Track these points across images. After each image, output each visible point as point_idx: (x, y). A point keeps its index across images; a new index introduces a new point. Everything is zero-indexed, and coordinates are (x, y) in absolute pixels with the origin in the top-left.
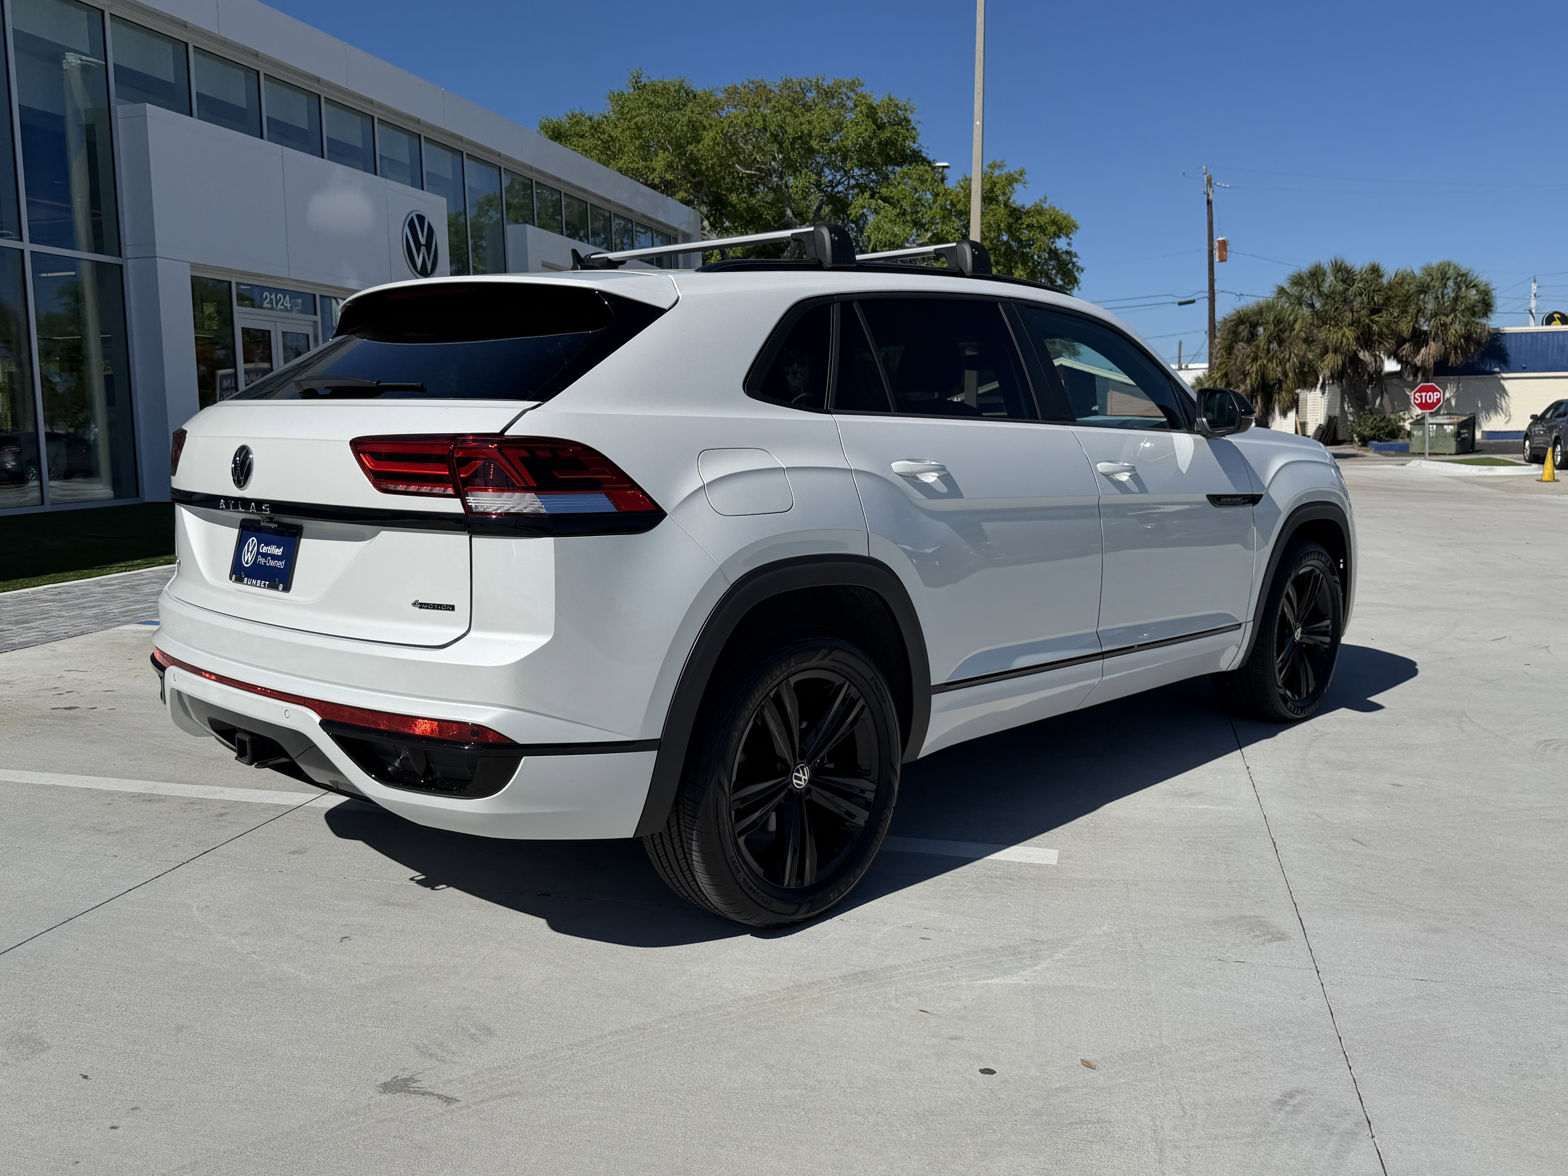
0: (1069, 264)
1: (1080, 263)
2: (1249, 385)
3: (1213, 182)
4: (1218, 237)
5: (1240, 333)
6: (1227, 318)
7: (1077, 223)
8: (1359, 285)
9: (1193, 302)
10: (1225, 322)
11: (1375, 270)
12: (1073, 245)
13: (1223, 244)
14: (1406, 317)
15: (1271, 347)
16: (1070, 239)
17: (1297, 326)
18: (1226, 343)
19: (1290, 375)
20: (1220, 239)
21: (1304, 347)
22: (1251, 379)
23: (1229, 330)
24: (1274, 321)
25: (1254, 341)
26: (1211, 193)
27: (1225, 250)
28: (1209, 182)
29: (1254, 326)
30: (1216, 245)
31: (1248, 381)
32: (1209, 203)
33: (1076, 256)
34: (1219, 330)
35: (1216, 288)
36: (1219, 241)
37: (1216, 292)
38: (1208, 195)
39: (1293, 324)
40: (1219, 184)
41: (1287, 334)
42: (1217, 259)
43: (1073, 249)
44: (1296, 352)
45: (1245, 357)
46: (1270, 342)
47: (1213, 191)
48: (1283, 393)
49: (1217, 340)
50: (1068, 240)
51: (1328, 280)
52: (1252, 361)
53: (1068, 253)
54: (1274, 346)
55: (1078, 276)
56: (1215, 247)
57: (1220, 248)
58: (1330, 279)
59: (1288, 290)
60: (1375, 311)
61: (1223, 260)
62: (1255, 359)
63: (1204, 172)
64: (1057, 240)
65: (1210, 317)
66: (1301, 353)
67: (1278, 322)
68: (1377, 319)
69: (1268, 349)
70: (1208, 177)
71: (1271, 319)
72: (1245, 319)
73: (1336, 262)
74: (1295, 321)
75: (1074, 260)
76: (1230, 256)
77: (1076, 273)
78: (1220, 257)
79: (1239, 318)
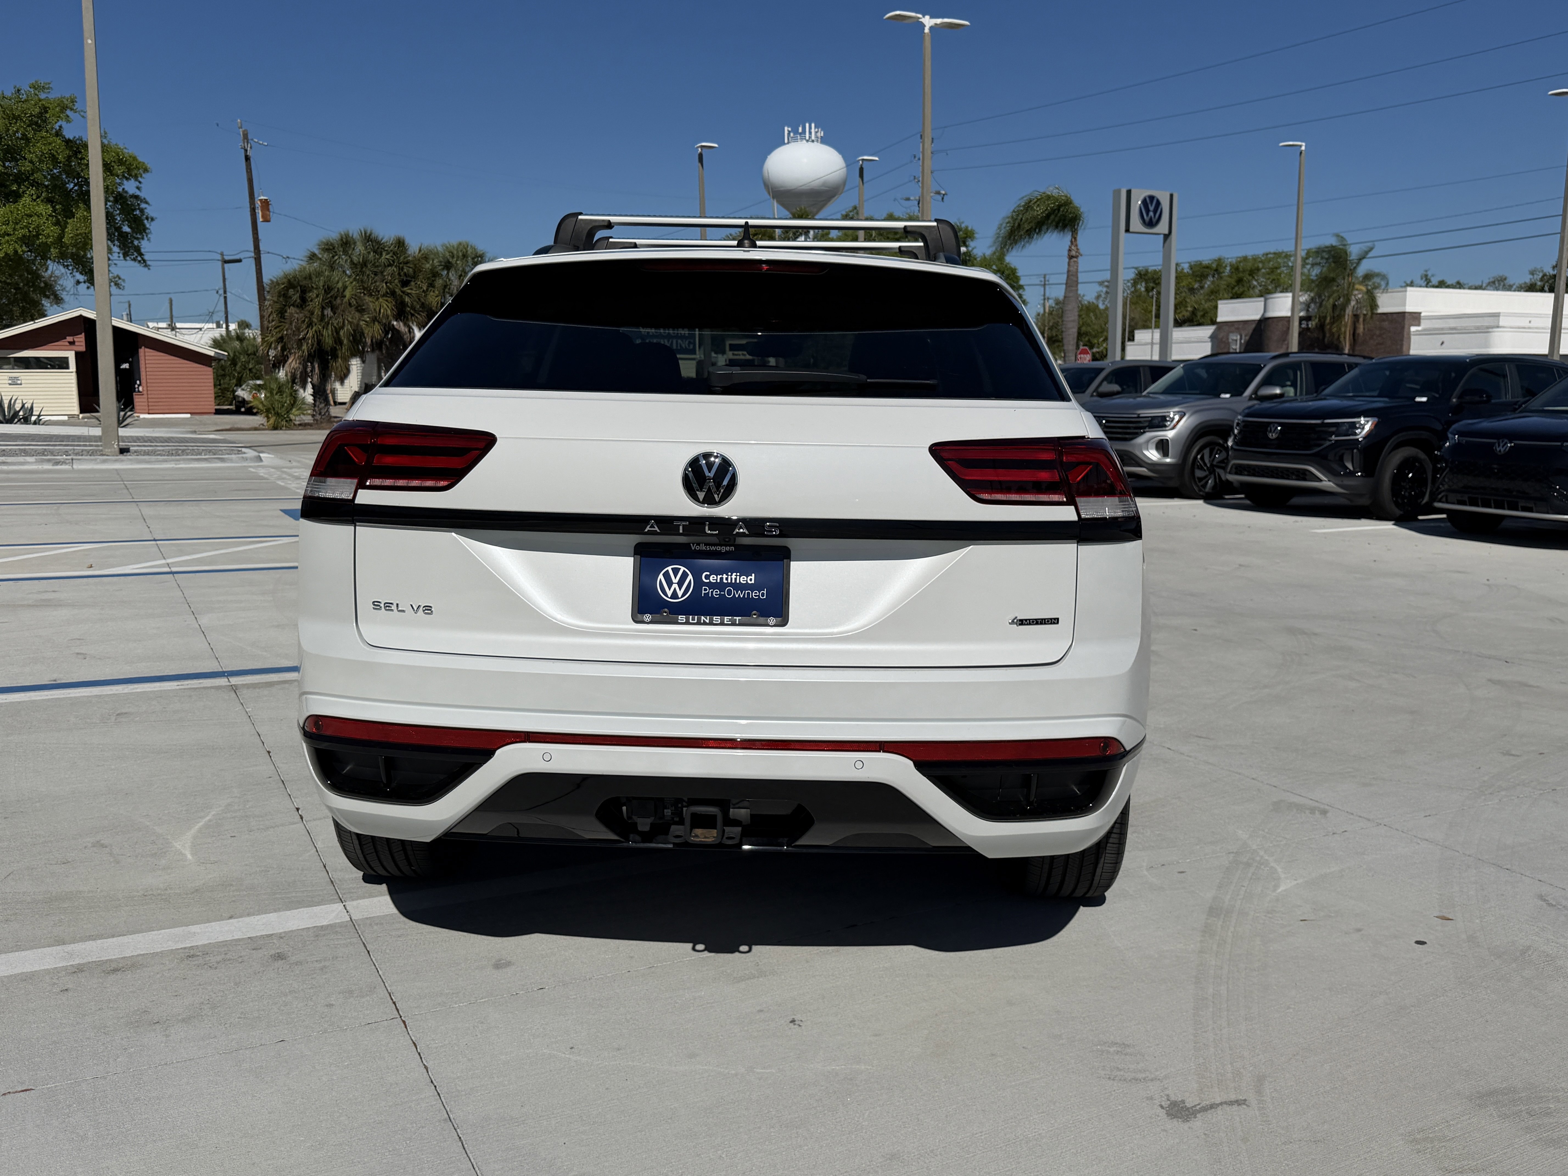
0: (135, 209)
1: (150, 211)
2: (306, 351)
3: (250, 137)
4: (259, 196)
5: (291, 297)
6: (275, 280)
7: (149, 166)
8: (387, 257)
9: (239, 261)
10: (274, 284)
11: (400, 243)
12: (143, 190)
13: (266, 204)
14: (434, 292)
15: (326, 312)
16: (140, 182)
17: (348, 293)
18: (278, 306)
19: (345, 342)
20: (262, 198)
21: (357, 315)
22: (307, 344)
23: (279, 292)
24: (323, 286)
25: (306, 307)
26: (249, 149)
27: (268, 210)
28: (246, 136)
29: (304, 291)
30: (258, 204)
31: (304, 347)
32: (247, 158)
33: (147, 203)
34: (268, 292)
35: (261, 248)
36: (261, 200)
37: (262, 252)
38: (246, 151)
39: (344, 291)
40: (256, 140)
41: (338, 301)
42: (260, 218)
43: (142, 195)
44: (349, 319)
45: (300, 322)
46: (323, 308)
47: (251, 148)
48: (340, 360)
49: (267, 303)
50: (138, 183)
51: (357, 250)
52: (308, 327)
53: (137, 197)
54: (328, 312)
55: (148, 226)
56: (257, 206)
57: (262, 207)
58: (360, 248)
59: (320, 256)
60: (405, 283)
61: (266, 220)
62: (310, 325)
63: (240, 125)
64: (125, 182)
65: (257, 278)
66: (355, 321)
67: (328, 289)
68: (409, 291)
69: (323, 315)
70: (243, 132)
71: (321, 284)
72: (295, 283)
73: (365, 234)
74: (345, 288)
75: (143, 206)
76: (273, 217)
77: (146, 221)
78: (263, 217)
79: (289, 281)
